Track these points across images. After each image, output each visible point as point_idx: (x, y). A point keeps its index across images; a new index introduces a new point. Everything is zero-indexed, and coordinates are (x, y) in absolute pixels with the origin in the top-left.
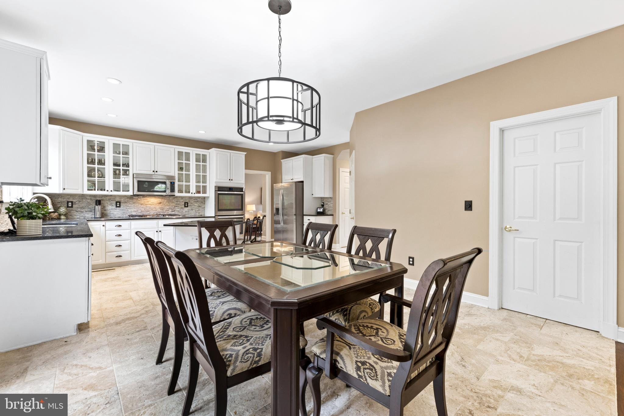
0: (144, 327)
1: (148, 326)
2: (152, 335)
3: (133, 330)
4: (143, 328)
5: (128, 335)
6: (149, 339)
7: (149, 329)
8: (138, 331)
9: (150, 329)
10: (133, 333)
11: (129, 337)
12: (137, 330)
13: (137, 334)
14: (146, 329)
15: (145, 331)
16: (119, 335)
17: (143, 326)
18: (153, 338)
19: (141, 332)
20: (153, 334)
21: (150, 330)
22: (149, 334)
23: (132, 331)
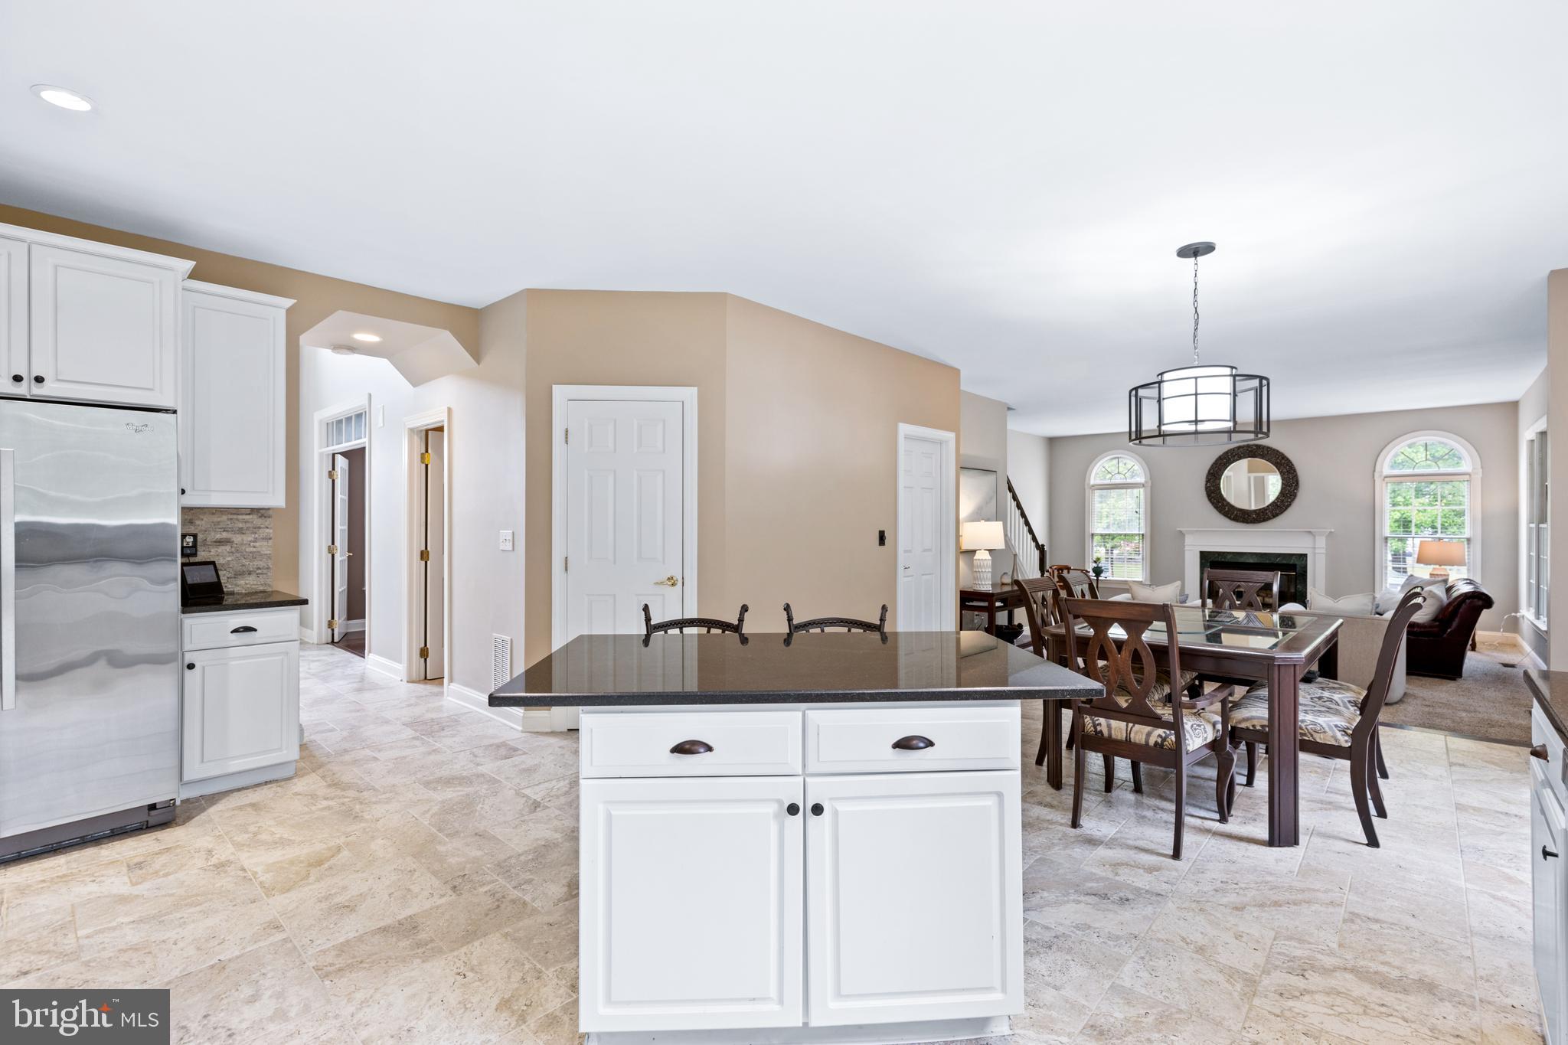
0: (1352, 921)
1: (1341, 919)
2: (1347, 892)
3: (1389, 933)
4: (1359, 921)
5: (1407, 928)
6: (1362, 890)
7: (1343, 908)
8: (1377, 921)
9: (1341, 906)
10: (1392, 926)
11: (1411, 922)
12: (1375, 927)
13: (1381, 916)
14: (1351, 913)
15: (1356, 911)
16: (1436, 942)
17: (1354, 927)
18: (1351, 884)
19: (1371, 915)
20: (1344, 894)
21: (1344, 906)
22: (1353, 897)
23: (1391, 932)
